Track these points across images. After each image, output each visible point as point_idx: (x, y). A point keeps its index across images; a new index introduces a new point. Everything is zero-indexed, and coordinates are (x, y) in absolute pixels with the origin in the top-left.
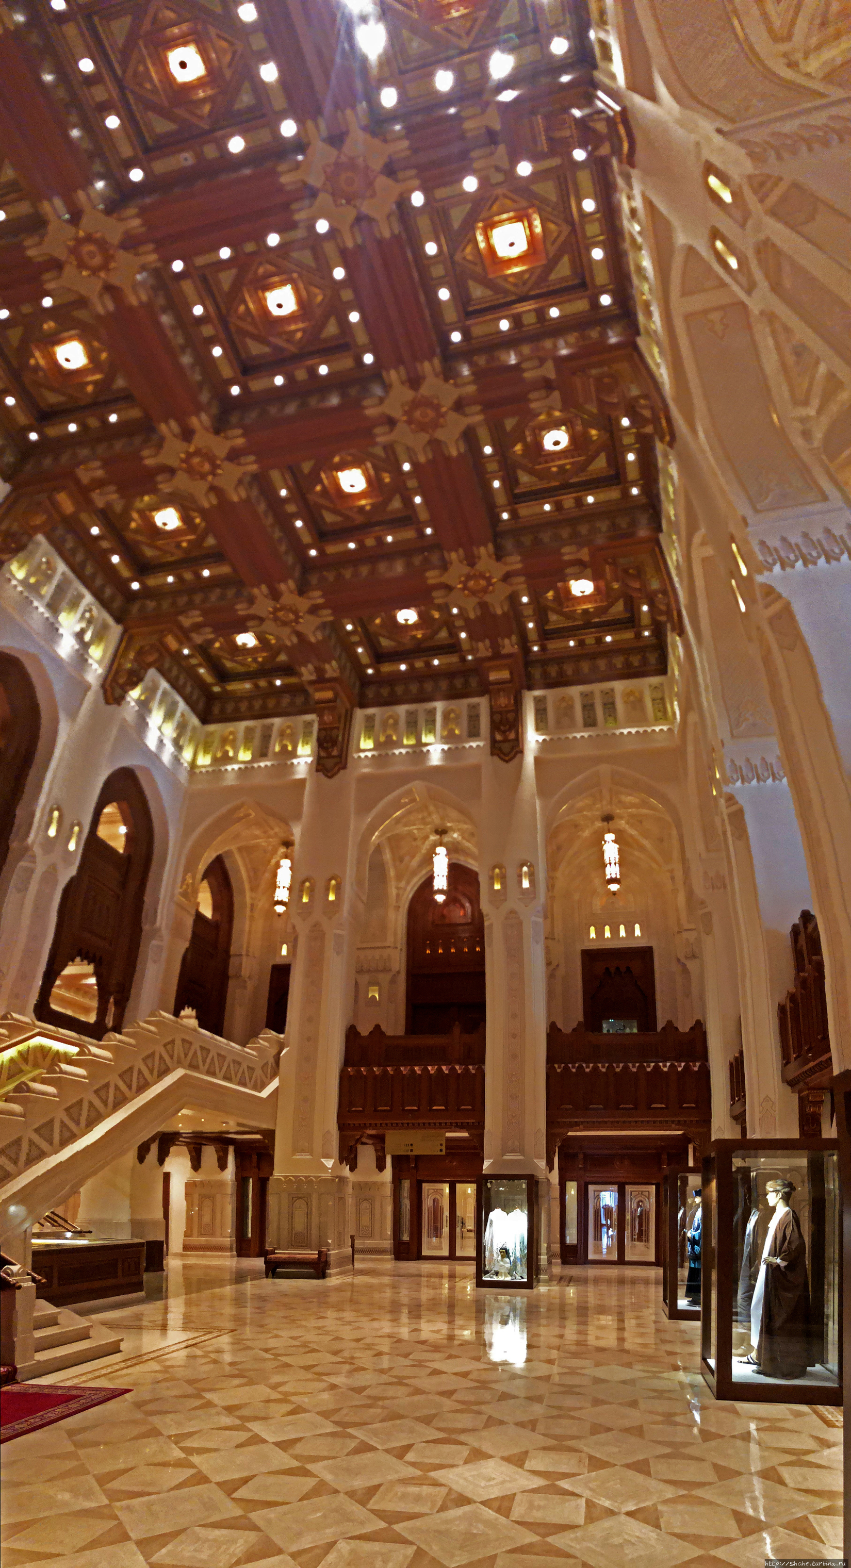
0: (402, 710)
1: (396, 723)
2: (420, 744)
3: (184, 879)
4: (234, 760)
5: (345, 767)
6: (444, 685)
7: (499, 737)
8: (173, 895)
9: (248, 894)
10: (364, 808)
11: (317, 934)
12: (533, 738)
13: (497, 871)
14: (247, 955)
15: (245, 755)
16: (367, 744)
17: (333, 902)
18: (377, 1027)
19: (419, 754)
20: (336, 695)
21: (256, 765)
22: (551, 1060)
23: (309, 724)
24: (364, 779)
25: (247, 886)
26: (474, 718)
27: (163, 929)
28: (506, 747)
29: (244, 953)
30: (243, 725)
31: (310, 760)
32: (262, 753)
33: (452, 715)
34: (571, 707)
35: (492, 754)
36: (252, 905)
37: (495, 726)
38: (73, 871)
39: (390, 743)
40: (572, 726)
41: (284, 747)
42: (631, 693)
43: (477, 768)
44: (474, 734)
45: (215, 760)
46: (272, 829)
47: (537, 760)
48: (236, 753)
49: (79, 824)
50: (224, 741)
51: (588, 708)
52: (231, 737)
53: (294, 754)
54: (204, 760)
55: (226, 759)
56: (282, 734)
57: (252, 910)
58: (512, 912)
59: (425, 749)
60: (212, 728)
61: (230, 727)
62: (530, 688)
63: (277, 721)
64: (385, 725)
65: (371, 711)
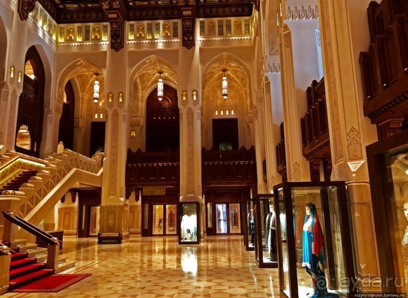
0: (145, 23)
1: (143, 28)
2: (153, 39)
3: (59, 90)
4: (75, 41)
5: (123, 47)
6: (163, 13)
7: (186, 39)
8: (55, 97)
9: (80, 94)
10: (132, 65)
11: (116, 115)
12: (199, 39)
13: (184, 93)
14: (81, 118)
15: (79, 39)
16: (131, 37)
17: (121, 102)
18: (139, 149)
19: (153, 43)
20: (118, 15)
21: (85, 44)
22: (203, 160)
23: (106, 27)
24: (131, 52)
25: (80, 90)
26: (175, 28)
27: (53, 110)
28: (189, 43)
29: (80, 117)
30: (77, 25)
31: (108, 43)
32: (87, 39)
33: (167, 27)
34: (214, 26)
35: (183, 45)
36: (82, 98)
37: (184, 34)
38: (21, 91)
39: (141, 38)
40: (214, 35)
41: (96, 36)
42: (237, 22)
43: (177, 51)
44: (175, 36)
45: (66, 41)
46: (91, 68)
47: (200, 49)
48: (75, 38)
49: (20, 72)
50: (69, 32)
51: (221, 26)
52: (72, 30)
53: (100, 40)
54: (61, 40)
55: (71, 40)
56: (94, 30)
57: (82, 100)
58: (190, 108)
59: (156, 41)
60: (62, 25)
61: (71, 26)
62: (199, 17)
63: (91, 24)
64: (138, 29)
65: (132, 22)
